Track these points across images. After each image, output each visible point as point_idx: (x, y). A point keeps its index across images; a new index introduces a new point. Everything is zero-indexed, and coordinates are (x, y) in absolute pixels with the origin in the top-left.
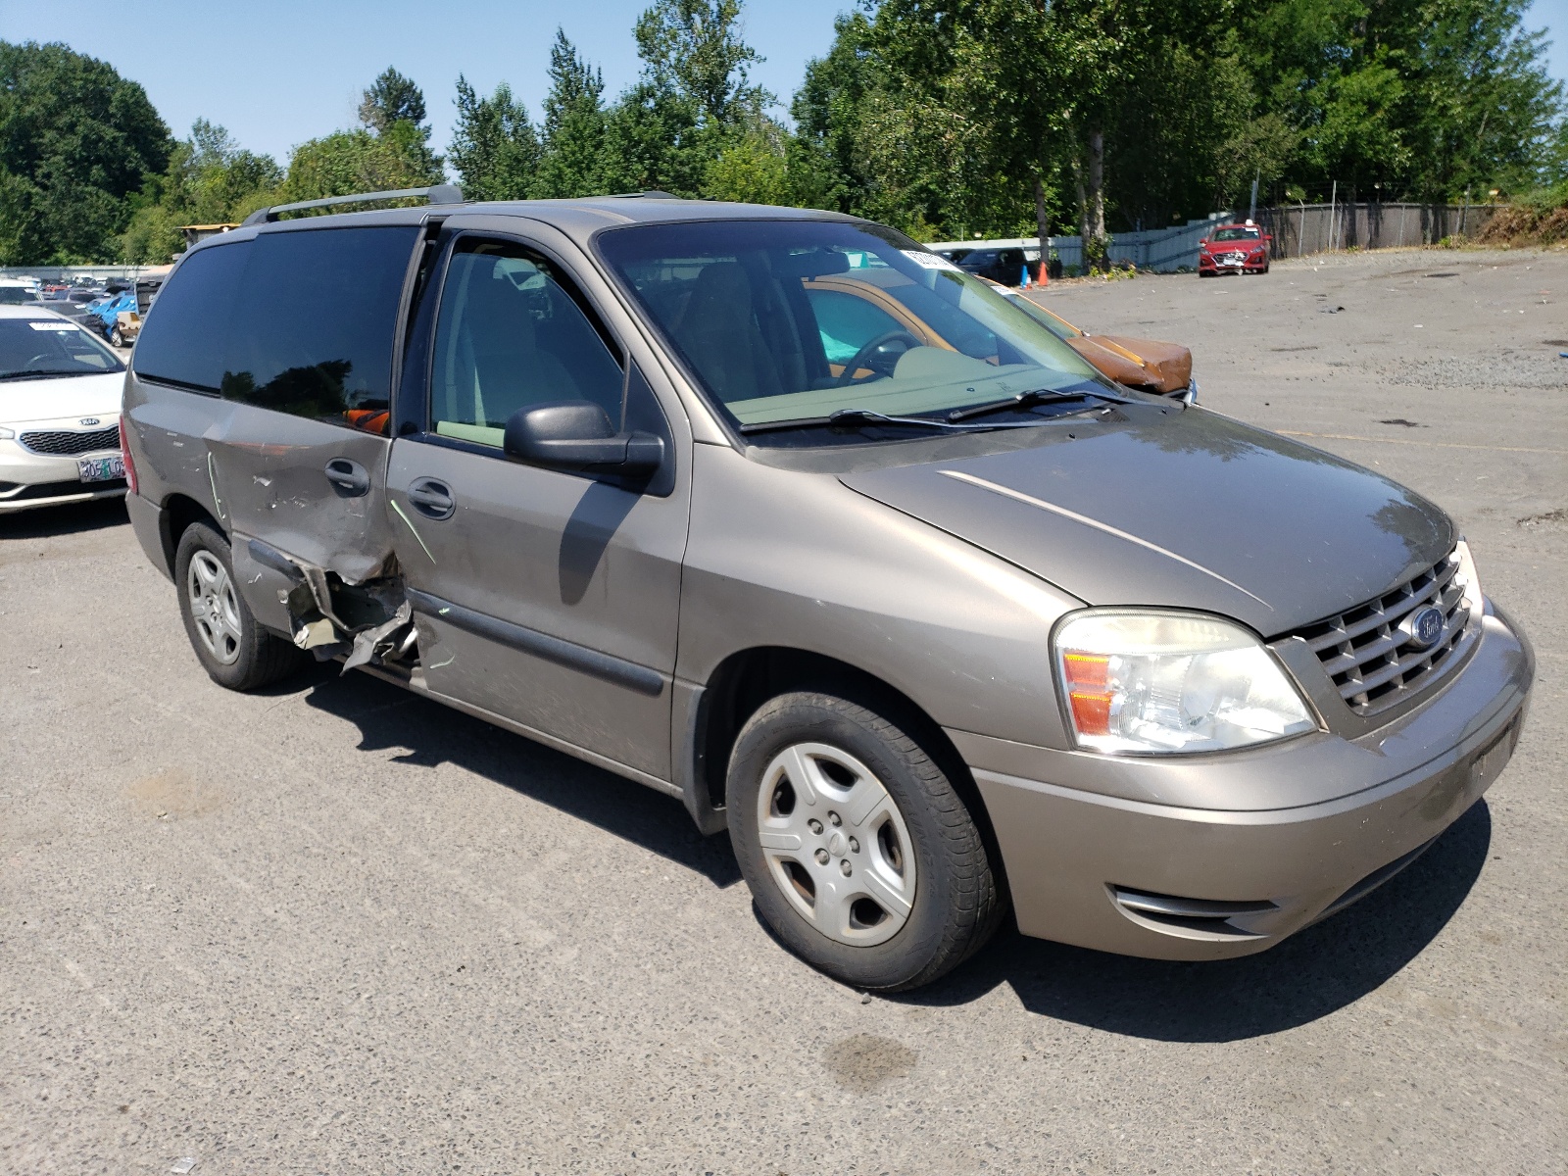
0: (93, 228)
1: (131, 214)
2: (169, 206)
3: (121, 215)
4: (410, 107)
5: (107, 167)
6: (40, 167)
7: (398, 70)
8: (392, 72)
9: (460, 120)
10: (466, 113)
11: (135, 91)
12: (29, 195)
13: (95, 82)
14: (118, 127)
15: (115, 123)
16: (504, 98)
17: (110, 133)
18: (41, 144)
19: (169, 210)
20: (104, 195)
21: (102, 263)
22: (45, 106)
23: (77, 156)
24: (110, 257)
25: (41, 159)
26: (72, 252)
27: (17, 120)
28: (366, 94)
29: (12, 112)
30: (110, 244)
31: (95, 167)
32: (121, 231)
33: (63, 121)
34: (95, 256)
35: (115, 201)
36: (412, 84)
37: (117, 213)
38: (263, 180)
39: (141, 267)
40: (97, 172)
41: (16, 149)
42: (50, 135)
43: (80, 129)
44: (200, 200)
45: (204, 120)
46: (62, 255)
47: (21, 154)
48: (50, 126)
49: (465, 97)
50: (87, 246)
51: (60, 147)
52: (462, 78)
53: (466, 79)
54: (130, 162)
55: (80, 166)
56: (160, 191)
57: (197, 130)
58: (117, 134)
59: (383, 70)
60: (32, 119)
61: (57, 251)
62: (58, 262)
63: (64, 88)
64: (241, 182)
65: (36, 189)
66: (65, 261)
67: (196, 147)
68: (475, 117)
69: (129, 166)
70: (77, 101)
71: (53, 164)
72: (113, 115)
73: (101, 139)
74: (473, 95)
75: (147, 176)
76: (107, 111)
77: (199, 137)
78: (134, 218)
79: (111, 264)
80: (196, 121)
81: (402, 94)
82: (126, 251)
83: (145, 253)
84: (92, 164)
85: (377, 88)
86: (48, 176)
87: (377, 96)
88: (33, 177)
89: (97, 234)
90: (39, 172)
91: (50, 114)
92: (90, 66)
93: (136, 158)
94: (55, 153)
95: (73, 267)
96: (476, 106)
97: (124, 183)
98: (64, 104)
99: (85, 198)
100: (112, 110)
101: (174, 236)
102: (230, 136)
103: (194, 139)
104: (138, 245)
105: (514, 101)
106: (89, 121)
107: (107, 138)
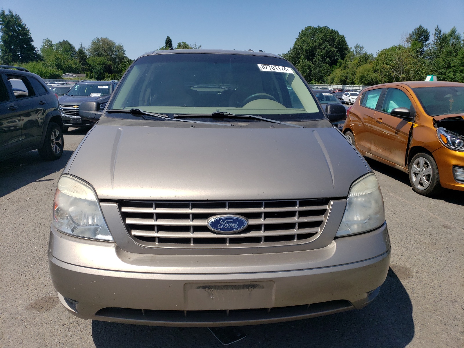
0: (322, 74)
1: (332, 71)
2: (342, 68)
3: (330, 71)
4: (424, 37)
5: (330, 59)
6: (314, 59)
7: (422, 26)
8: (420, 27)
9: (434, 40)
10: (436, 38)
11: (342, 38)
12: (310, 66)
13: (333, 36)
14: (336, 48)
15: (335, 47)
16: (453, 32)
17: (333, 49)
18: (316, 53)
19: (342, 69)
20: (327, 66)
21: (322, 84)
22: (319, 43)
23: (324, 56)
24: (325, 82)
25: (315, 57)
26: (316, 81)
27: (312, 47)
28: (410, 34)
29: (311, 45)
30: (325, 79)
31: (328, 58)
32: (329, 75)
33: (322, 47)
34: (321, 82)
35: (329, 67)
36: (427, 30)
37: (329, 71)
38: (369, 61)
39: (331, 85)
40: (328, 60)
41: (310, 54)
42: (318, 50)
43: (326, 49)
44: (350, 67)
45: (358, 45)
46: (313, 81)
47: (310, 55)
48: (319, 48)
49: (437, 33)
50: (319, 79)
51: (320, 54)
52: (438, 26)
53: (439, 27)
54: (337, 57)
55: (324, 58)
56: (341, 65)
57: (355, 48)
58: (335, 50)
59: (418, 26)
60: (315, 46)
61: (312, 80)
62: (312, 83)
63: (325, 38)
64: (362, 61)
65: (313, 65)
66: (313, 83)
67: (354, 52)
68: (439, 39)
69: (336, 58)
70: (327, 41)
71: (318, 58)
72: (335, 45)
73: (331, 51)
74: (440, 32)
75: (340, 60)
76: (334, 44)
77: (356, 49)
78: (333, 72)
79: (324, 84)
80: (356, 45)
81: (422, 33)
82: (329, 81)
83: (333, 81)
84: (327, 58)
85: (414, 32)
86: (315, 61)
87: (413, 34)
88: (312, 61)
89: (323, 76)
90: (314, 60)
91: (320, 45)
92: (333, 32)
93: (338, 56)
94: (319, 55)
95: (315, 85)
96: (441, 35)
97: (333, 62)
98: (324, 42)
99: (322, 67)
100: (335, 43)
101: (341, 77)
102: (365, 49)
103: (354, 50)
104: (332, 79)
105: (457, 33)
106: (329, 46)
107: (332, 51)
